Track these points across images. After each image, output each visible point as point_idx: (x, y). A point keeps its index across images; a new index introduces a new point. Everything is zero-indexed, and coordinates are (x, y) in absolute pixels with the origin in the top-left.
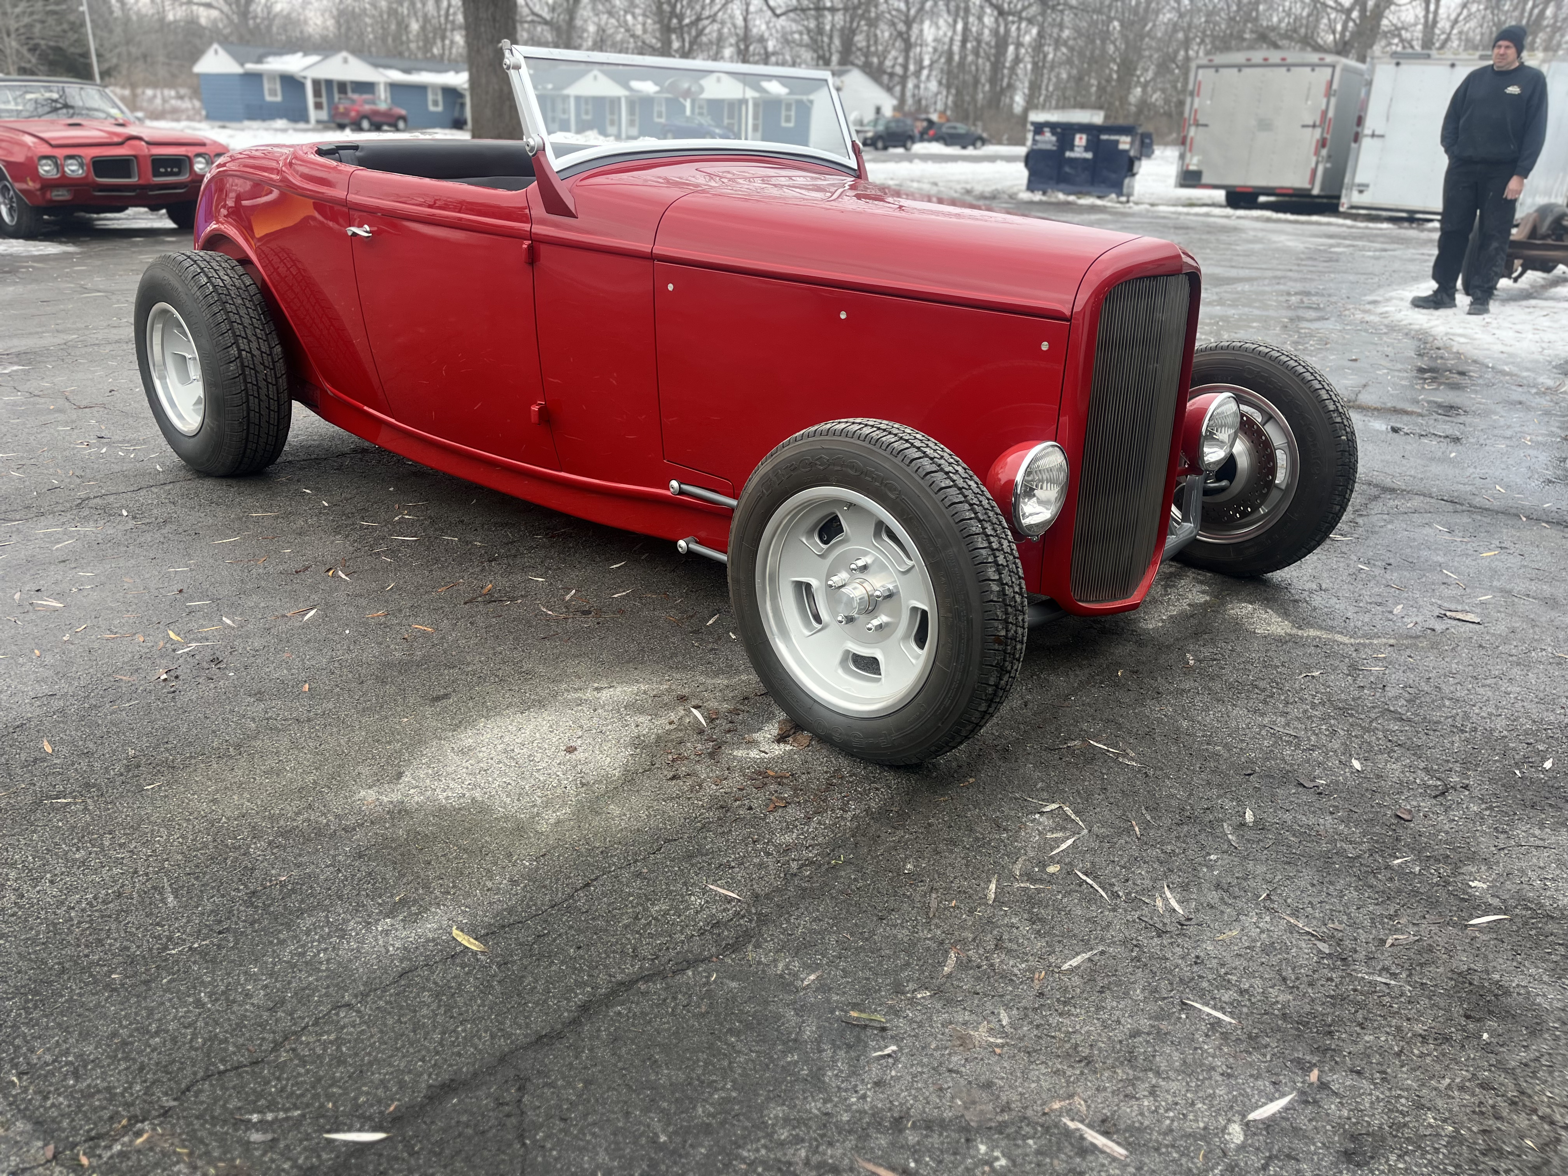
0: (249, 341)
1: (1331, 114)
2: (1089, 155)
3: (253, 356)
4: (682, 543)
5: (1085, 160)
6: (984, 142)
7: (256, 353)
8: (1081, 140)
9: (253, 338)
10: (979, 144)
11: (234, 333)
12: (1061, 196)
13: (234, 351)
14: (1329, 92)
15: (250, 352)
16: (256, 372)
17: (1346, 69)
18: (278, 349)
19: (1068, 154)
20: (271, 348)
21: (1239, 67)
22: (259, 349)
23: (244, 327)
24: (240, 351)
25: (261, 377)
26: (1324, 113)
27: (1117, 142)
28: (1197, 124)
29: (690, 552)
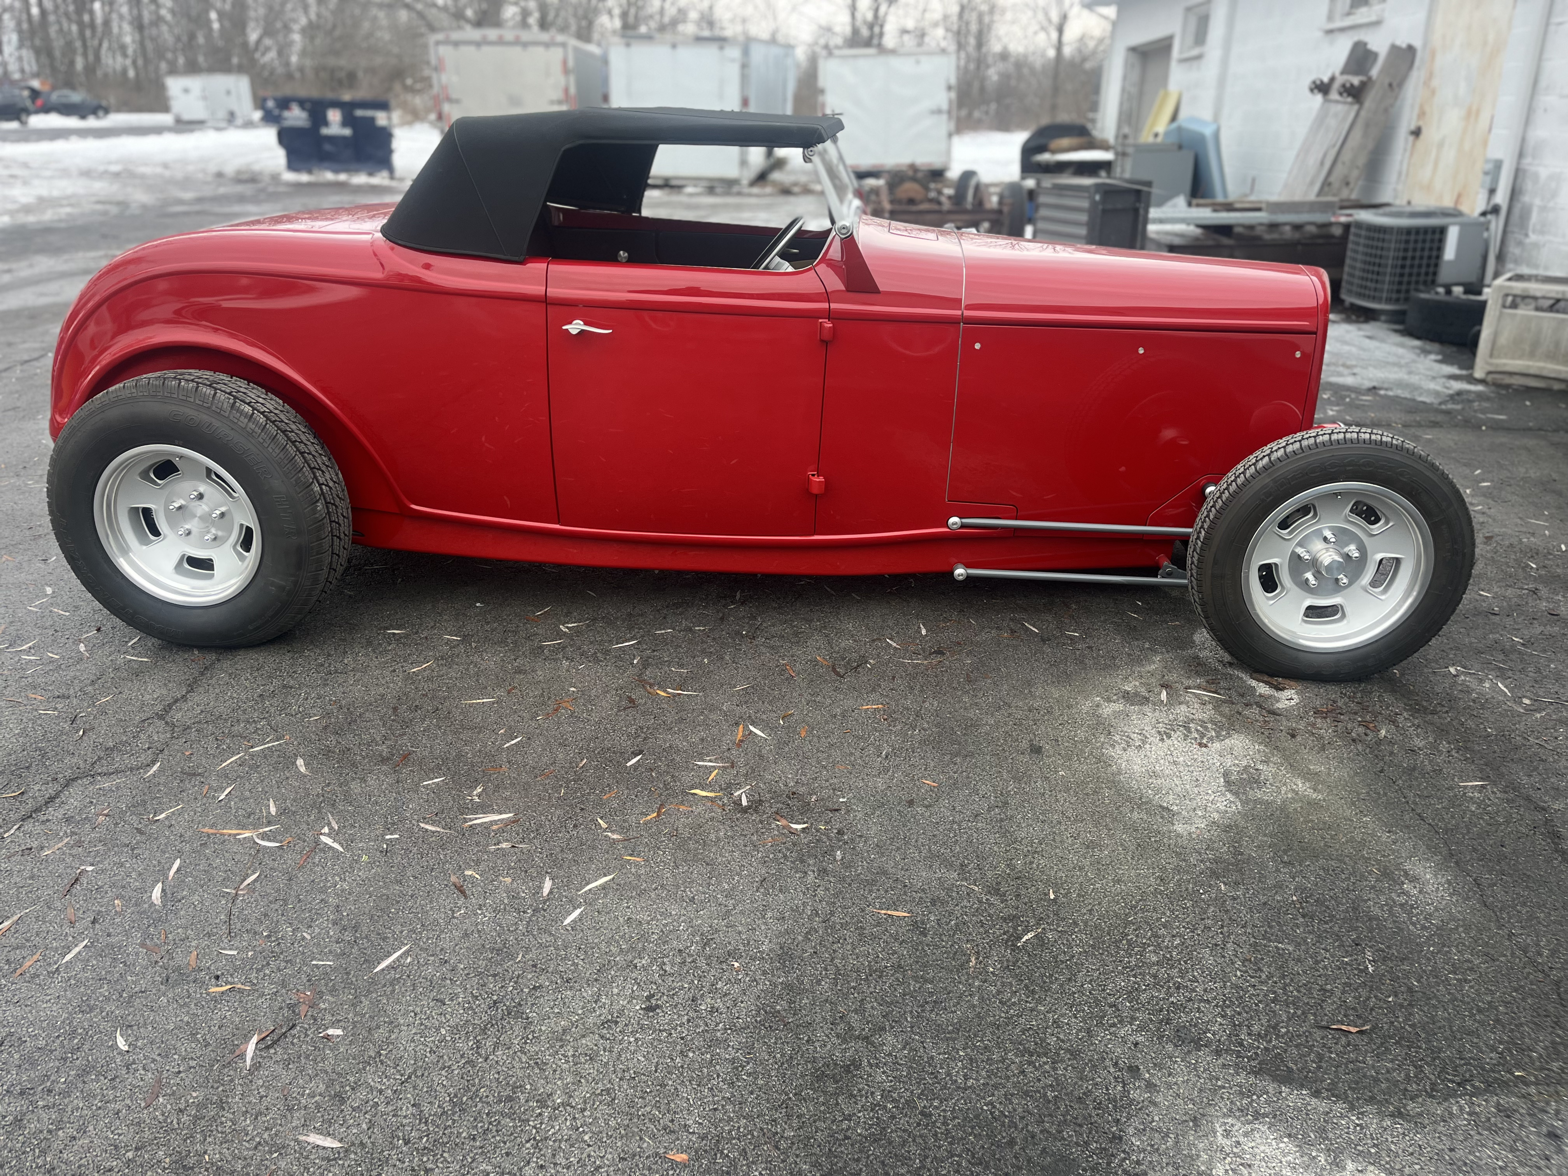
0: (323, 472)
1: (573, 90)
2: (347, 132)
3: (330, 488)
4: (960, 572)
5: (344, 138)
6: (107, 111)
7: (331, 484)
8: (334, 116)
9: (324, 468)
10: (101, 113)
11: (309, 465)
12: (329, 176)
13: (316, 488)
14: (566, 71)
15: (327, 485)
16: (336, 506)
17: (576, 50)
18: (340, 476)
19: (325, 131)
20: (337, 475)
21: (478, 44)
22: (332, 479)
23: (314, 456)
24: (320, 485)
25: (340, 511)
26: (566, 90)
27: (372, 120)
28: (449, 100)
29: (969, 578)
